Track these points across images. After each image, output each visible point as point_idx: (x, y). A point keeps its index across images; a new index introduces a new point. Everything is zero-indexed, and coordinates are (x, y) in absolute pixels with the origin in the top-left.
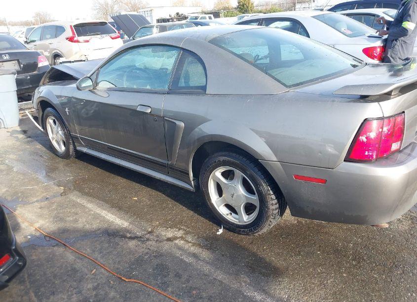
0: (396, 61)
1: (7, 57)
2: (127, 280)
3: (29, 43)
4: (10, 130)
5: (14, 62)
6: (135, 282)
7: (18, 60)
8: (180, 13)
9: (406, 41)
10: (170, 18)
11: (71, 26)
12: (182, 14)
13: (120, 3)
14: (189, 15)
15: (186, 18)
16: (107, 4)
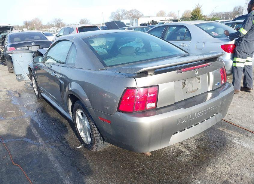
0: (241, 54)
1: (33, 44)
2: (14, 164)
3: (58, 36)
4: (26, 82)
5: (37, 46)
6: (18, 166)
7: (39, 46)
8: (154, 21)
9: (247, 41)
10: (148, 23)
11: (77, 28)
12: (155, 21)
13: (127, 15)
14: (160, 21)
15: (157, 23)
16: (119, 15)
